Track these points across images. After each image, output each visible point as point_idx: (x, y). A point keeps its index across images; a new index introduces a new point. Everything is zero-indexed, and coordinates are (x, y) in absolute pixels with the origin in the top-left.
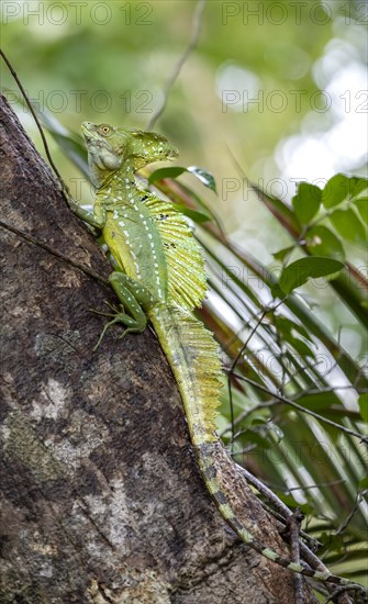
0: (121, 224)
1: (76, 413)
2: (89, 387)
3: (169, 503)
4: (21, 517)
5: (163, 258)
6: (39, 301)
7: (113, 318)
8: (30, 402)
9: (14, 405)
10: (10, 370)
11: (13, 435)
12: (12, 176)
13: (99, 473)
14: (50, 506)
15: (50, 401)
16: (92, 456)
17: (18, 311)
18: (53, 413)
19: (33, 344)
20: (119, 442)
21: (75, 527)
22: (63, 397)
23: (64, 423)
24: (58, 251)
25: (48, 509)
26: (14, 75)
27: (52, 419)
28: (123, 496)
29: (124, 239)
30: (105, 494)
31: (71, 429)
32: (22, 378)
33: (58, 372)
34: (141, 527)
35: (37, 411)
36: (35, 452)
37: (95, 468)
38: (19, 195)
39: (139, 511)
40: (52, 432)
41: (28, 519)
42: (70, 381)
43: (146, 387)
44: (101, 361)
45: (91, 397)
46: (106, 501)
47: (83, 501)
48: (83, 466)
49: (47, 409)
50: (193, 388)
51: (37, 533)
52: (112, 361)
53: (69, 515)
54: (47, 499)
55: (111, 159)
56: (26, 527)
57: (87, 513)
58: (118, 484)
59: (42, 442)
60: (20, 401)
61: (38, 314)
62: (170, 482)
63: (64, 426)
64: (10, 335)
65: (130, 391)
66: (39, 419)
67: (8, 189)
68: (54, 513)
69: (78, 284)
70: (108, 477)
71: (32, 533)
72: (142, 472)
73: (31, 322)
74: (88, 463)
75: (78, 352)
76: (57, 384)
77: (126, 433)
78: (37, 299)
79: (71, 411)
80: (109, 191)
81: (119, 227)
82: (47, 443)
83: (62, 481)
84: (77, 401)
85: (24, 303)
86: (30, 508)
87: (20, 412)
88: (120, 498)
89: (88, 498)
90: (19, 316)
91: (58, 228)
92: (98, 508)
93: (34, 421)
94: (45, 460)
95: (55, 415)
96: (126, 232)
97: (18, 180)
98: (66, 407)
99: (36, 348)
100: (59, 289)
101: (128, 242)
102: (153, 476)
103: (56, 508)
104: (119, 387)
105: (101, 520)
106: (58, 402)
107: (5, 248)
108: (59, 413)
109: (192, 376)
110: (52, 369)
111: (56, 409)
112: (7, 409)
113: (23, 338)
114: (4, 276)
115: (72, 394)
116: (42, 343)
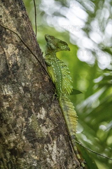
0: (53, 66)
2: (50, 112)
3: (65, 151)
4: (31, 146)
5: (62, 78)
7: (55, 93)
8: (37, 113)
9: (33, 112)
10: (34, 102)
11: (32, 121)
12: (36, 44)
13: (51, 138)
14: (39, 145)
15: (41, 114)
16: (50, 132)
17: (36, 85)
19: (39, 96)
20: (56, 130)
21: (44, 152)
22: (45, 113)
23: (45, 121)
25: (38, 146)
27: (42, 119)
28: (56, 146)
30: (52, 144)
31: (46, 123)
32: (36, 105)
34: (59, 156)
35: (39, 116)
36: (37, 128)
37: (50, 136)
38: (37, 51)
39: (59, 151)
40: (42, 123)
41: (32, 147)
42: (46, 109)
44: (52, 105)
45: (50, 115)
46: (52, 147)
47: (47, 145)
48: (48, 135)
49: (41, 116)
51: (34, 152)
52: (54, 106)
53: (43, 149)
54: (38, 143)
55: (53, 47)
56: (31, 150)
57: (48, 149)
58: (55, 142)
59: (39, 125)
60: (35, 112)
61: (41, 87)
62: (65, 145)
63: (44, 122)
64: (35, 91)
65: (58, 116)
66: (39, 118)
67: (35, 48)
68: (40, 147)
69: (48, 81)
70: (53, 139)
71: (33, 152)
72: (60, 140)
73: (39, 89)
74: (49, 134)
76: (44, 109)
77: (57, 128)
78: (41, 82)
79: (46, 118)
82: (40, 126)
83: (42, 138)
84: (47, 115)
85: (38, 83)
86: (33, 144)
87: (35, 115)
88: (55, 146)
89: (48, 144)
90: (37, 86)
92: (50, 148)
93: (38, 119)
94: (39, 131)
95: (43, 118)
96: (54, 69)
98: (45, 116)
99: (40, 97)
100: (45, 81)
101: (54, 72)
102: (62, 142)
103: (40, 145)
104: (56, 114)
105: (51, 152)
106: (43, 114)
107: (34, 65)
108: (44, 118)
109: (68, 115)
110: (43, 104)
111: (43, 116)
112: (32, 113)
113: (37, 93)
114: (34, 74)
115: (47, 113)
116: (41, 96)
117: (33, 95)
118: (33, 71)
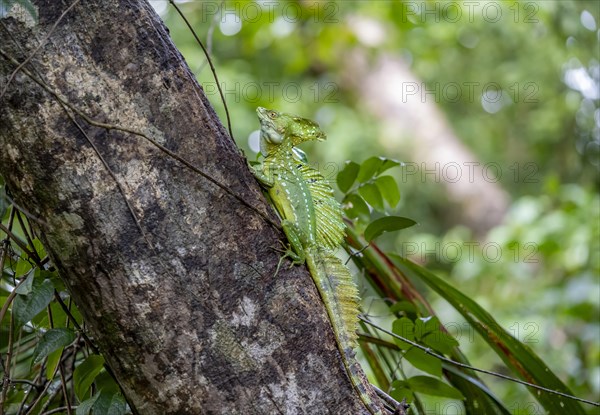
0: (284, 184)
1: (262, 322)
2: (271, 304)
3: (326, 392)
4: (223, 398)
5: (313, 210)
6: (236, 239)
7: (284, 254)
8: (231, 313)
9: (219, 314)
10: (217, 288)
11: (219, 337)
12: (215, 145)
13: (279, 368)
14: (245, 390)
15: (244, 313)
16: (274, 355)
17: (222, 245)
18: (247, 321)
19: (232, 271)
20: (291, 345)
21: (262, 407)
22: (253, 310)
23: (255, 329)
24: (247, 202)
25: (243, 393)
26: (213, 71)
27: (246, 326)
28: (295, 385)
29: (286, 195)
30: (283, 383)
31: (259, 334)
32: (225, 295)
33: (250, 291)
34: (307, 408)
35: (236, 320)
36: (235, 350)
37: (276, 363)
38: (220, 160)
39: (306, 397)
40: (246, 336)
41: (228, 399)
42: (259, 298)
43: (307, 306)
44: (278, 285)
45: (272, 311)
46: (284, 388)
47: (268, 388)
48: (267, 362)
49: (243, 318)
50: (337, 307)
51: (234, 410)
52: (285, 285)
53: (258, 398)
54: (243, 385)
55: (275, 136)
56: (226, 405)
57: (270, 397)
58: (292, 376)
59: (239, 342)
60: (224, 312)
61: (236, 248)
62: (326, 376)
63: (254, 332)
64: (217, 262)
65: (297, 308)
66: (237, 326)
67: (214, 155)
68: (247, 396)
69: (261, 228)
70: (285, 370)
71: (231, 410)
72: (307, 368)
73: (232, 254)
74: (271, 360)
75: (262, 278)
76: (249, 300)
77: (296, 339)
78: (235, 237)
79: (259, 321)
80: (274, 160)
81: (282, 187)
82: (243, 344)
83: (253, 373)
84: (263, 314)
85: (226, 240)
86: (230, 391)
87: (224, 320)
88: (293, 386)
89: (271, 385)
90: (223, 249)
91: (246, 186)
92: (278, 394)
93: (233, 327)
94: (241, 356)
95: (248, 324)
96: (287, 191)
97: (219, 148)
98: (256, 318)
99: (235, 273)
100: (249, 230)
101: (289, 198)
102: (314, 371)
103: (248, 391)
104: (291, 305)
105: (280, 402)
106: (250, 314)
107: (213, 198)
108: (251, 322)
109: (335, 299)
110: (246, 289)
111: (249, 319)
112: (215, 317)
113: (225, 266)
114: (212, 219)
115: (259, 308)
116: (238, 270)
117: (212, 272)
118: (209, 212)
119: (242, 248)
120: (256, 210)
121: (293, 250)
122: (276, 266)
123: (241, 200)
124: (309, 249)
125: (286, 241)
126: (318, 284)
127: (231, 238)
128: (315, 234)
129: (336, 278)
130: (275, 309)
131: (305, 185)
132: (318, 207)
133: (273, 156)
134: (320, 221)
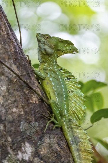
0: (51, 79)
1: (36, 159)
2: (41, 148)
6: (23, 107)
7: (50, 120)
8: (17, 151)
9: (11, 151)
10: (10, 136)
12: (13, 50)
15: (25, 152)
17: (14, 110)
19: (19, 126)
22: (31, 151)
24: (30, 85)
26: (14, 6)
27: (26, 160)
29: (52, 86)
32: (15, 140)
33: (29, 139)
35: (20, 156)
38: (16, 59)
43: (62, 152)
44: (45, 138)
45: (42, 153)
49: (24, 155)
50: (79, 155)
52: (50, 138)
60: (14, 150)
61: (22, 113)
64: (11, 120)
65: (56, 153)
66: (21, 159)
67: (12, 56)
69: (37, 102)
73: (20, 116)
75: (37, 132)
78: (22, 106)
79: (34, 158)
80: (46, 64)
81: (50, 81)
84: (36, 154)
85: (17, 107)
87: (13, 155)
90: (15, 112)
91: (30, 76)
93: (18, 160)
95: (27, 159)
96: (53, 83)
97: (16, 52)
98: (32, 156)
99: (21, 127)
100: (31, 103)
101: (53, 88)
104: (52, 150)
106: (29, 153)
107: (10, 81)
108: (29, 158)
109: (78, 150)
110: (27, 138)
111: (27, 156)
112: (8, 153)
113: (16, 122)
114: (9, 93)
115: (34, 150)
116: (23, 126)
117: (8, 126)
118: (8, 89)
119: (26, 112)
120: (35, 91)
121: (55, 118)
122: (45, 126)
123: (27, 84)
124: (64, 119)
125: (51, 112)
126: (68, 141)
127: (20, 106)
128: (68, 111)
129: (79, 138)
130: (43, 151)
131: (63, 81)
132: (71, 94)
133: (46, 62)
134: (71, 104)
